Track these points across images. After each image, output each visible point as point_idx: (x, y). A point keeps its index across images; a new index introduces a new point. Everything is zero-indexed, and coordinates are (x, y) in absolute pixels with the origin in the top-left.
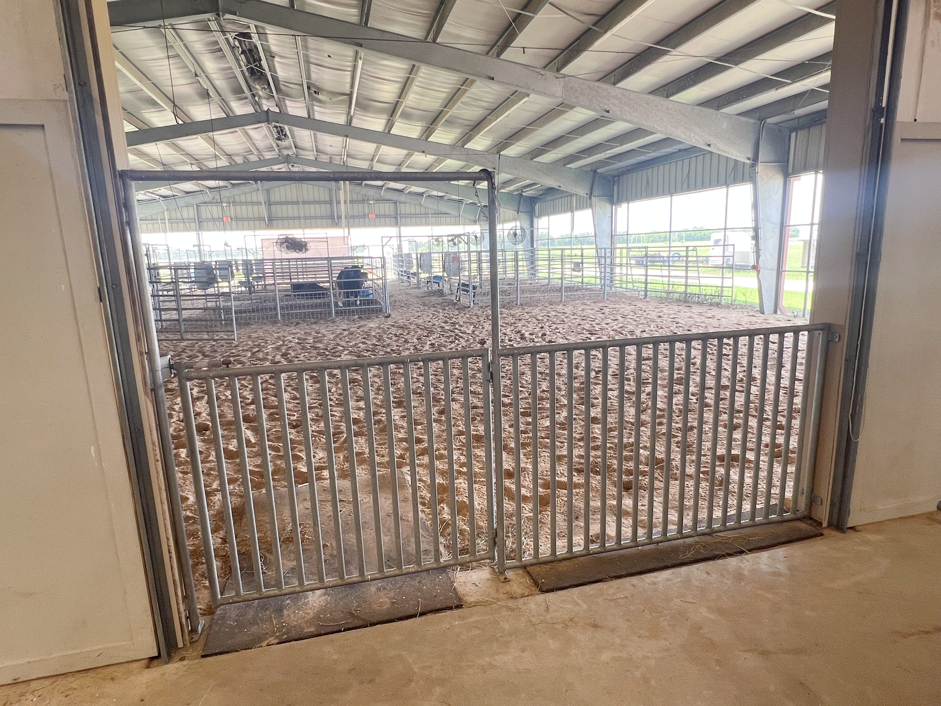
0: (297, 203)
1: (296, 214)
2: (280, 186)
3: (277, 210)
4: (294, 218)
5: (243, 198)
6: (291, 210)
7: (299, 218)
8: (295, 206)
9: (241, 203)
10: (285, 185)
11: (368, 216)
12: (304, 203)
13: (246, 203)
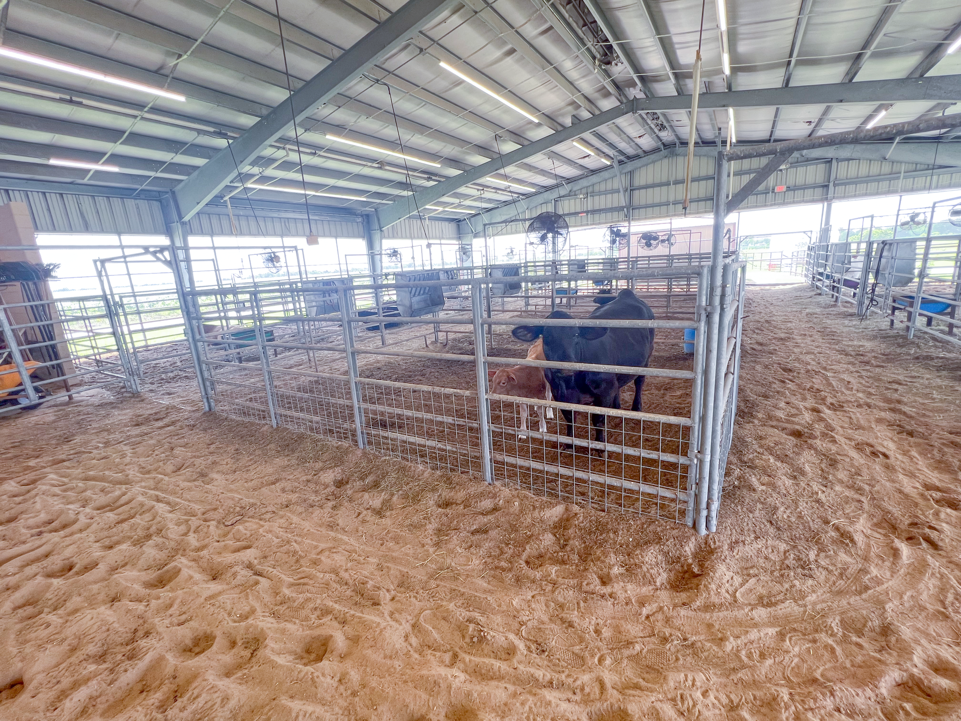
0: (668, 184)
1: (664, 200)
2: (647, 165)
3: (640, 197)
4: (660, 205)
5: (603, 187)
6: (657, 195)
7: (667, 204)
8: (664, 188)
9: (600, 193)
10: (654, 162)
11: (774, 189)
12: (676, 182)
13: (606, 192)
